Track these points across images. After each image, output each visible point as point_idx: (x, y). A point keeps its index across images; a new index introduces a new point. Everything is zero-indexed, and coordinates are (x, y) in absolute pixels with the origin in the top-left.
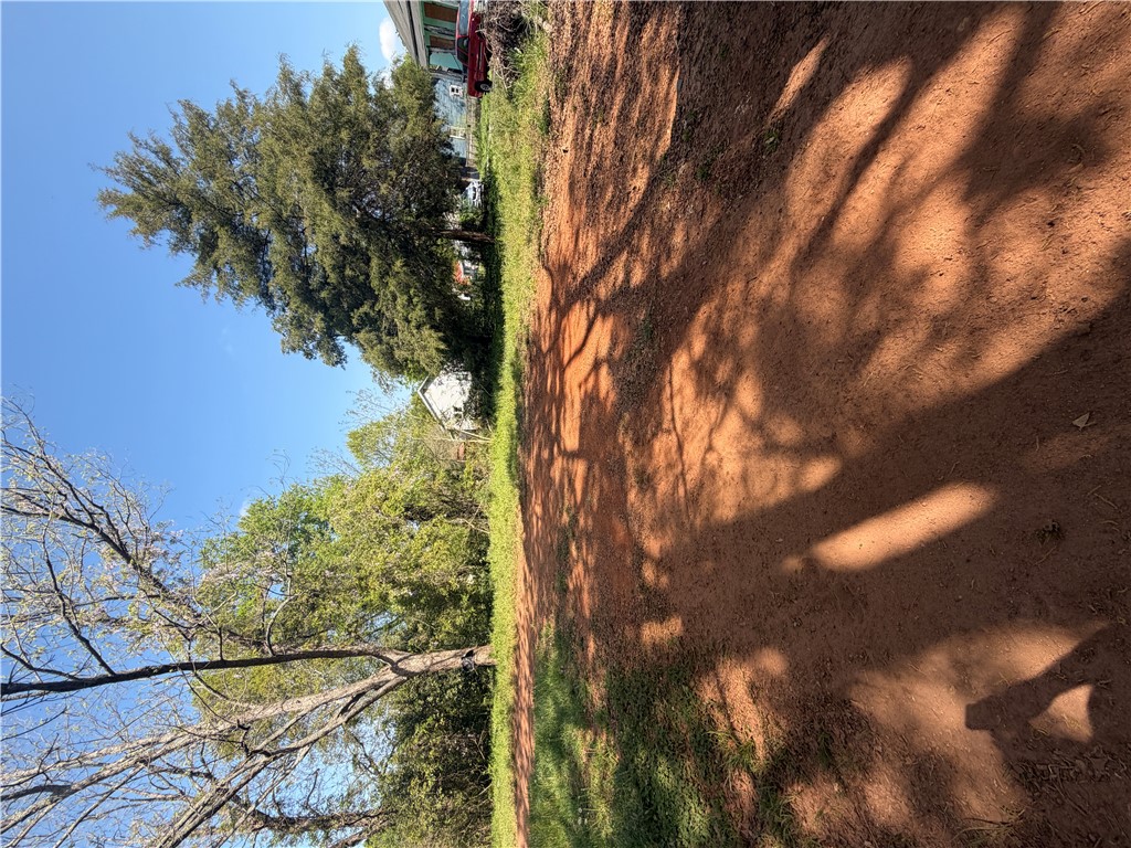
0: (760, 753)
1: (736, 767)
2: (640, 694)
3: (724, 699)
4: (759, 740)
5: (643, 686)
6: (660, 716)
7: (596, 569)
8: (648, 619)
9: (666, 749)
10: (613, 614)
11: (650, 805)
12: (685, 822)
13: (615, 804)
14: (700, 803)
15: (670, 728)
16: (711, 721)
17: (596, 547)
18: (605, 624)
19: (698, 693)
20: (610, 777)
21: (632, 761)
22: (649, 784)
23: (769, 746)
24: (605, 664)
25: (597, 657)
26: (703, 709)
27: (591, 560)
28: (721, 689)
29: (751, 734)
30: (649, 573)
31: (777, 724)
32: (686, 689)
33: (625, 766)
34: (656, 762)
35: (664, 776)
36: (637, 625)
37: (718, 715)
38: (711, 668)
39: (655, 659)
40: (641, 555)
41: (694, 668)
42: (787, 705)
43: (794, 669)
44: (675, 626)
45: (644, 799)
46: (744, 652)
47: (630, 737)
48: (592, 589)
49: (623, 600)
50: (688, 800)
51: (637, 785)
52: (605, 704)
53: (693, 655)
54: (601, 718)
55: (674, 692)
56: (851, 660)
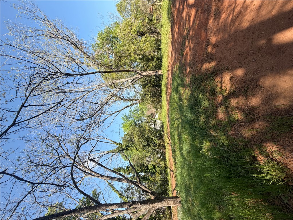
0: (227, 92)
1: (220, 94)
2: (199, 80)
4: (228, 89)
5: (200, 78)
6: (203, 84)
7: (193, 48)
8: (206, 62)
9: (203, 91)
10: (196, 61)
11: (196, 100)
12: (204, 103)
13: (189, 100)
14: (208, 100)
15: (205, 87)
16: (216, 85)
17: (194, 41)
18: (193, 64)
19: (215, 79)
20: (188, 96)
21: (194, 93)
22: (197, 97)
23: (230, 90)
24: (191, 74)
25: (189, 72)
26: (215, 83)
27: (192, 46)
28: (222, 79)
29: (226, 88)
30: (210, 49)
31: (235, 86)
32: (212, 78)
33: (192, 94)
34: (200, 93)
35: (200, 96)
36: (202, 63)
37: (219, 85)
38: (221, 73)
39: (206, 72)
40: (208, 43)
41: (216, 74)
42: (240, 82)
43: (245, 74)
44: (213, 64)
45: (195, 99)
46: (231, 69)
47: (195, 89)
48: (191, 54)
49: (200, 57)
50: (205, 99)
51: (194, 97)
52: (189, 82)
53: (217, 70)
54: (188, 85)
55: (209, 79)
56: (267, 70)
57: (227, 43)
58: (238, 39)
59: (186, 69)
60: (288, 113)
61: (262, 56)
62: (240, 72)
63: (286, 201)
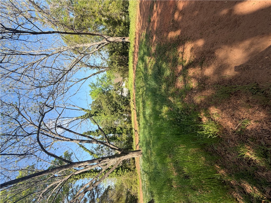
0: (187, 62)
1: (180, 64)
2: (164, 50)
3: (183, 51)
4: (188, 60)
5: (165, 48)
6: (167, 54)
7: (161, 14)
8: (172, 31)
9: (166, 61)
10: (162, 29)
11: (160, 70)
12: (166, 73)
13: (153, 70)
14: (170, 70)
15: (168, 57)
16: (178, 55)
17: (162, 6)
18: (159, 32)
19: (178, 50)
20: (153, 65)
21: (158, 63)
22: (161, 67)
23: (189, 61)
24: (157, 43)
25: (155, 41)
26: (177, 53)
27: (160, 11)
28: (184, 49)
29: (186, 59)
30: (176, 16)
31: (194, 57)
32: (175, 48)
33: (156, 64)
34: (163, 63)
35: (164, 65)
36: (168, 32)
37: (181, 55)
38: (184, 44)
39: (170, 42)
40: (176, 8)
41: (179, 44)
42: (199, 53)
43: (204, 46)
44: (178, 32)
46: (193, 39)
47: (159, 59)
48: (158, 21)
49: (166, 25)
50: (167, 69)
51: (158, 67)
52: (155, 52)
53: (180, 40)
54: (153, 55)
55: (172, 49)
56: (222, 42)
57: (193, 11)
58: (203, 7)
59: (152, 38)
60: (230, 83)
61: (221, 28)
62: (200, 43)
63: (216, 149)
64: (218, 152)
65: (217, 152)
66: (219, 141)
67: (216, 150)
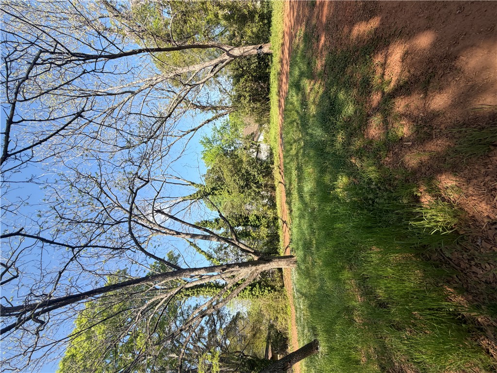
0: (392, 84)
1: (377, 90)
2: (342, 62)
3: (386, 61)
4: (394, 79)
5: (345, 58)
8: (361, 20)
9: (347, 85)
10: (340, 18)
11: (333, 104)
12: (345, 110)
13: (319, 105)
14: (354, 103)
15: (352, 76)
16: (374, 72)
18: (334, 26)
19: (373, 59)
20: (319, 96)
21: (330, 90)
22: (335, 98)
23: (399, 81)
24: (327, 49)
25: (325, 45)
26: (372, 67)
28: (386, 57)
29: (392, 76)
31: (409, 71)
32: (368, 57)
33: (326, 93)
34: (340, 90)
35: (341, 96)
36: (352, 24)
37: (379, 70)
38: (387, 45)
39: (356, 43)
41: (377, 46)
42: (421, 62)
43: (434, 45)
44: (374, 23)
45: (331, 103)
46: (407, 33)
47: (332, 81)
50: (350, 102)
51: (330, 98)
52: (323, 68)
53: (379, 39)
54: (320, 74)
55: (361, 60)
56: (480, 32)
59: (318, 40)
62: (424, 41)
64: (453, 262)
65: (450, 262)
66: (456, 240)
67: (448, 258)
